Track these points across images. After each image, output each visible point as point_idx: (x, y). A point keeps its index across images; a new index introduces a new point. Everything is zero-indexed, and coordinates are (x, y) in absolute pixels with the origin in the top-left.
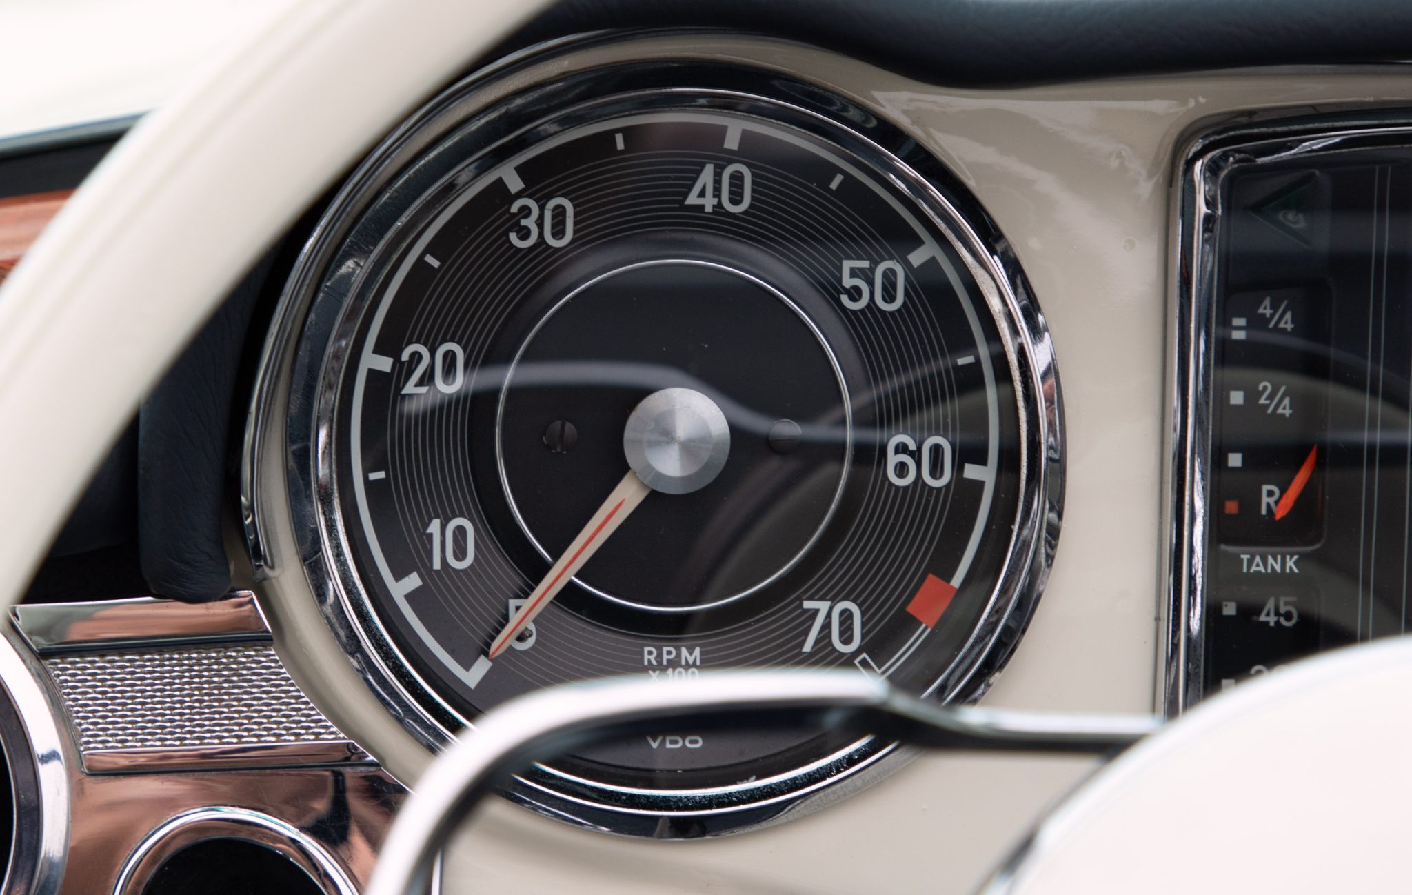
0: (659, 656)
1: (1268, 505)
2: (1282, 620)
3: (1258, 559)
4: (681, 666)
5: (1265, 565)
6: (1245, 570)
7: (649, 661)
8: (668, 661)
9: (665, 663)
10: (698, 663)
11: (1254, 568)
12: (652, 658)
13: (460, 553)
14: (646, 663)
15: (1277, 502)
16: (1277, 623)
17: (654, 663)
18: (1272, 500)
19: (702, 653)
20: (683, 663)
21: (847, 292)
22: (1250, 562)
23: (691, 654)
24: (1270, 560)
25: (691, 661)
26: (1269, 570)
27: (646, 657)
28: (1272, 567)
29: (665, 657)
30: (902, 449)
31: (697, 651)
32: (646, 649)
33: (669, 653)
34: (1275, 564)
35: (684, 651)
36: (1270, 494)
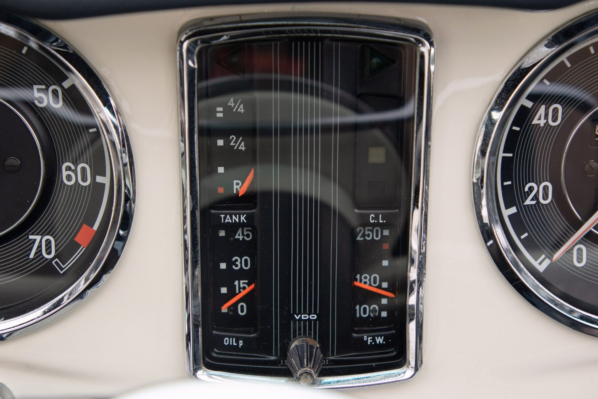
1: (237, 189)
2: (245, 237)
3: (228, 216)
5: (232, 219)
6: (223, 222)
11: (227, 221)
15: (240, 188)
16: (243, 239)
18: (238, 187)
21: (37, 99)
22: (225, 218)
24: (234, 217)
26: (233, 222)
28: (235, 220)
30: (68, 169)
34: (236, 219)
36: (237, 184)
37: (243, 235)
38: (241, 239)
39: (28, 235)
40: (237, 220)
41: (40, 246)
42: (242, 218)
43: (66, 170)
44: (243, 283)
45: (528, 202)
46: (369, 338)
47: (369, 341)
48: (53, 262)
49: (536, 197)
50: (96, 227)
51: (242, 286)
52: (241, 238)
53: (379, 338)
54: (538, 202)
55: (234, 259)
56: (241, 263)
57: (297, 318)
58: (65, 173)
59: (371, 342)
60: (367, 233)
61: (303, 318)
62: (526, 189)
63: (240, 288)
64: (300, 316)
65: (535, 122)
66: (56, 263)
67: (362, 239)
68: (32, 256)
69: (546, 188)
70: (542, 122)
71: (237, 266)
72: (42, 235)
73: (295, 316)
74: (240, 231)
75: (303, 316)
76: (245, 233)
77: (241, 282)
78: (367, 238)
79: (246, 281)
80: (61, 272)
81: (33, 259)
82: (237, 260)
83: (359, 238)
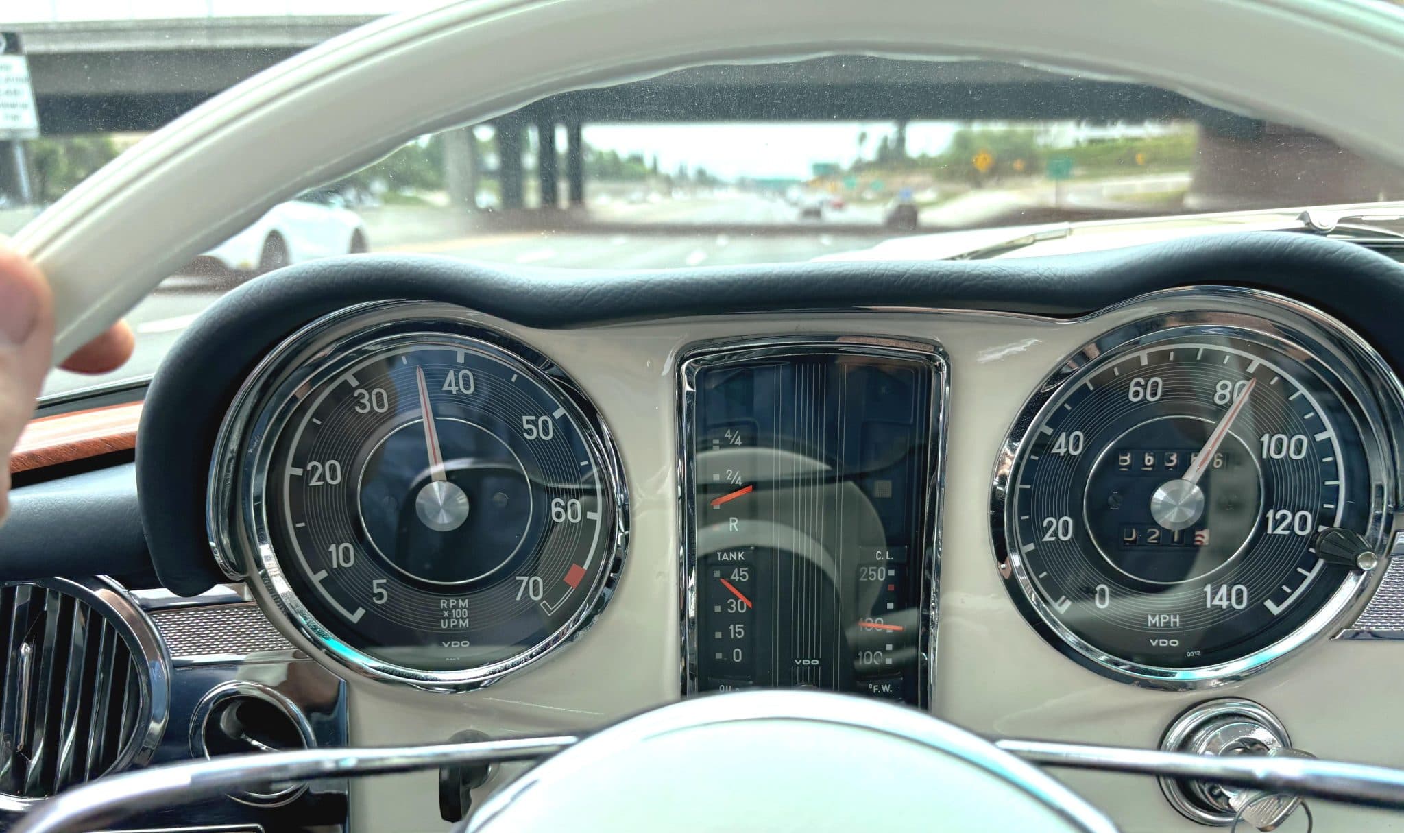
37: (739, 575)
38: (737, 580)
39: (514, 575)
40: (735, 558)
41: (527, 588)
42: (740, 556)
43: (556, 506)
44: (739, 628)
45: (1047, 538)
46: (875, 686)
47: (875, 689)
48: (541, 605)
49: (1055, 534)
50: (586, 567)
51: (737, 630)
52: (737, 578)
53: (886, 686)
54: (1058, 538)
55: (729, 602)
56: (736, 606)
57: (798, 663)
58: (554, 510)
59: (876, 691)
60: (870, 573)
61: (804, 663)
62: (1045, 524)
63: (735, 632)
64: (800, 661)
65: (1055, 450)
66: (544, 605)
67: (865, 580)
68: (518, 598)
69: (1066, 524)
70: (1062, 451)
71: (732, 609)
72: (529, 575)
73: (796, 661)
74: (736, 571)
75: (804, 661)
76: (741, 574)
77: (737, 626)
78: (870, 578)
79: (742, 625)
80: (549, 615)
81: (521, 601)
82: (732, 603)
83: (862, 579)
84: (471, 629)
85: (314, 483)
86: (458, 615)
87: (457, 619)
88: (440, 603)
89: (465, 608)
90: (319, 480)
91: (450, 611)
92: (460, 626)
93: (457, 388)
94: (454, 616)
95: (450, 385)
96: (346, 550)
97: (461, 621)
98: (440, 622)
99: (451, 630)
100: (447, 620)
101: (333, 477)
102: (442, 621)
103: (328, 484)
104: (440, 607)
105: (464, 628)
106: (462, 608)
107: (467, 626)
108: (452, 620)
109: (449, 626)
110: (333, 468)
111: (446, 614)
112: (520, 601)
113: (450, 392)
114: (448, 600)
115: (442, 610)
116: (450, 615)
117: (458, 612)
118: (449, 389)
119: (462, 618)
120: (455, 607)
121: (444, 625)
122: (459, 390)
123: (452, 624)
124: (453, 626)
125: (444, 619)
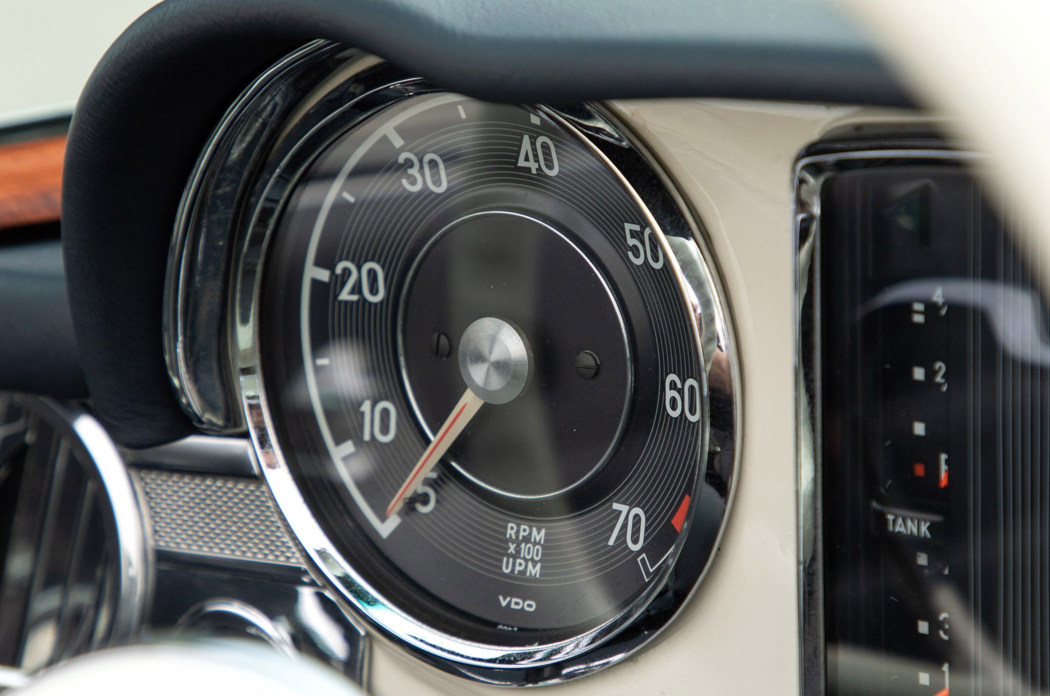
0: (518, 532)
3: (900, 521)
4: (531, 543)
5: (906, 527)
6: (891, 529)
7: (511, 535)
8: (524, 537)
9: (521, 538)
10: (542, 542)
11: (898, 528)
12: (513, 532)
13: (385, 430)
14: (508, 536)
17: (514, 537)
19: (546, 534)
20: (533, 540)
22: (894, 521)
23: (539, 533)
24: (909, 523)
25: (538, 540)
26: (909, 533)
27: (509, 531)
28: (911, 530)
29: (522, 534)
30: (673, 386)
31: (543, 532)
32: (510, 525)
33: (525, 530)
34: (912, 527)
35: (534, 530)
39: (610, 501)
40: (915, 531)
41: (624, 526)
42: (924, 528)
43: (671, 388)
48: (638, 560)
58: (669, 393)
66: (643, 561)
68: (611, 542)
72: (630, 505)
80: (647, 580)
81: (614, 547)
84: (545, 581)
85: (345, 295)
86: (529, 553)
87: (526, 561)
88: (506, 528)
89: (539, 543)
90: (352, 292)
91: (518, 546)
92: (528, 574)
93: (536, 165)
94: (522, 556)
95: (527, 159)
96: (385, 413)
97: (530, 564)
98: (501, 561)
99: (515, 578)
100: (511, 560)
101: (374, 290)
102: (505, 559)
103: (364, 300)
104: (505, 534)
105: (533, 579)
106: (535, 544)
107: (538, 576)
108: (519, 561)
109: (513, 570)
110: (372, 274)
111: (512, 548)
112: (612, 547)
113: (528, 170)
114: (518, 526)
115: (507, 541)
116: (518, 551)
117: (529, 548)
118: (526, 164)
119: (532, 559)
120: (527, 540)
121: (507, 568)
122: (539, 169)
123: (518, 568)
124: (519, 571)
125: (509, 556)
